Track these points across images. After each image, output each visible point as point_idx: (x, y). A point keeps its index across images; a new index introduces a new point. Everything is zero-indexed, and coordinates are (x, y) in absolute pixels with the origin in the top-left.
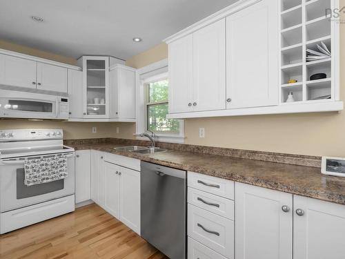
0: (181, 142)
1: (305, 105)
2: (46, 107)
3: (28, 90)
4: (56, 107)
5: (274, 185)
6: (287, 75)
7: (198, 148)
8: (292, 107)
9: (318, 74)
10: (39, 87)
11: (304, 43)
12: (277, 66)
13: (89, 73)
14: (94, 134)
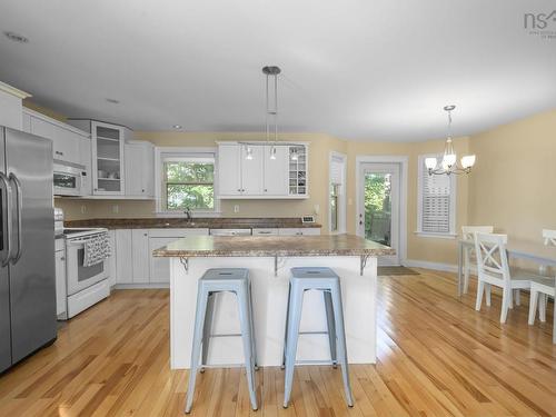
1: (298, 196)
8: (294, 196)
9: (303, 184)
10: (61, 158)
11: (297, 170)
12: (287, 178)
13: (99, 142)
14: (83, 214)
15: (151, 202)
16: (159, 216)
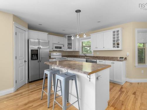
0: (93, 55)
1: (116, 49)
2: (60, 48)
3: (57, 44)
4: (62, 48)
5: (111, 60)
6: (114, 44)
7: (97, 57)
8: (114, 49)
9: (118, 44)
10: (59, 43)
11: (116, 39)
12: (112, 42)
13: (68, 39)
15: (78, 52)
16: (80, 55)
